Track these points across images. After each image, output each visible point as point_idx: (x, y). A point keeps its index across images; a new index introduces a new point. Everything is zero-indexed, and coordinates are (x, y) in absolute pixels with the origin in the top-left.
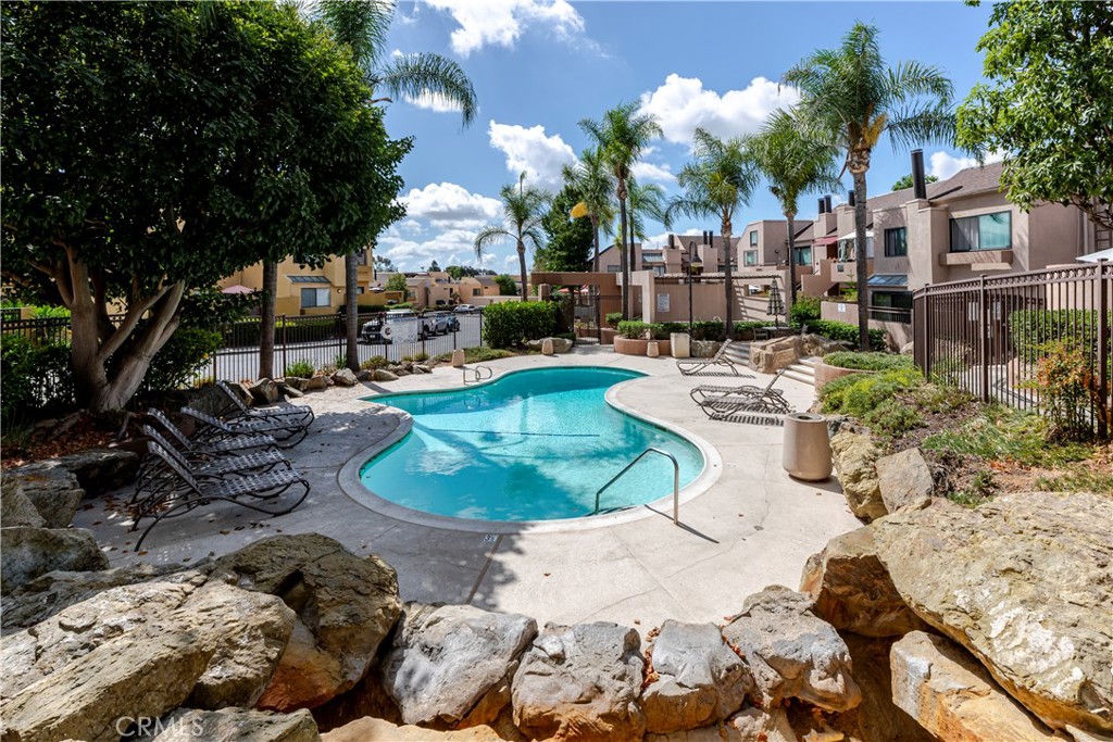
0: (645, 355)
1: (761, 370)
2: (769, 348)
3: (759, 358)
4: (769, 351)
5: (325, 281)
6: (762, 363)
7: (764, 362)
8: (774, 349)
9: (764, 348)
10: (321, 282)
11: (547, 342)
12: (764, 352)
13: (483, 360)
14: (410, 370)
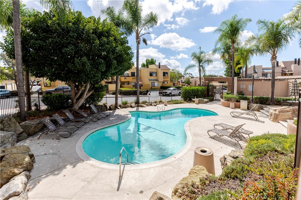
0: (229, 107)
1: (271, 120)
2: (277, 111)
3: (271, 114)
4: (277, 112)
5: (157, 80)
6: (272, 117)
7: (273, 117)
8: (279, 112)
9: (275, 110)
10: (156, 81)
11: (196, 100)
12: (275, 112)
13: (174, 104)
14: (151, 105)
